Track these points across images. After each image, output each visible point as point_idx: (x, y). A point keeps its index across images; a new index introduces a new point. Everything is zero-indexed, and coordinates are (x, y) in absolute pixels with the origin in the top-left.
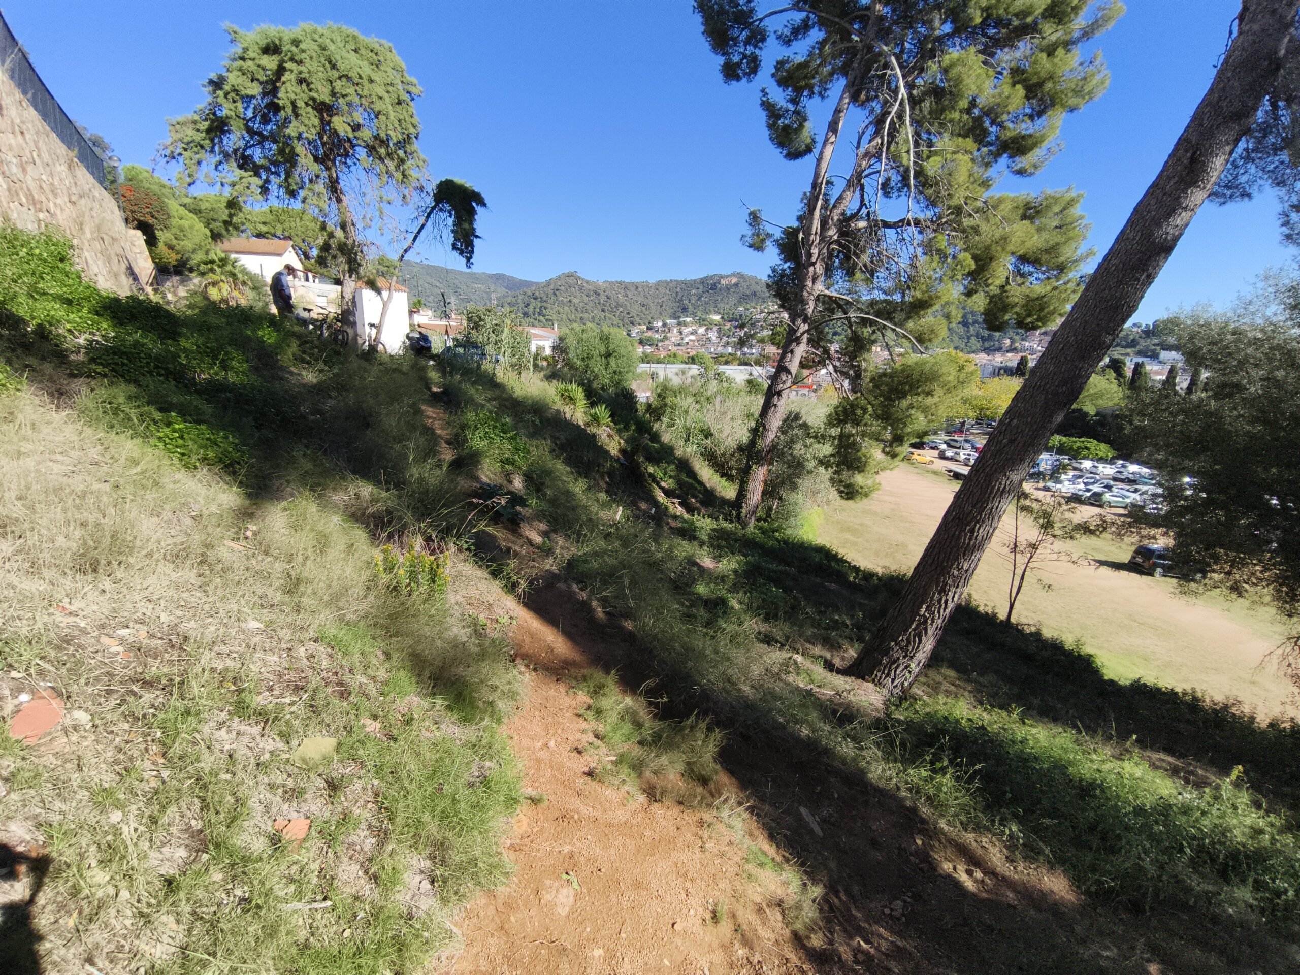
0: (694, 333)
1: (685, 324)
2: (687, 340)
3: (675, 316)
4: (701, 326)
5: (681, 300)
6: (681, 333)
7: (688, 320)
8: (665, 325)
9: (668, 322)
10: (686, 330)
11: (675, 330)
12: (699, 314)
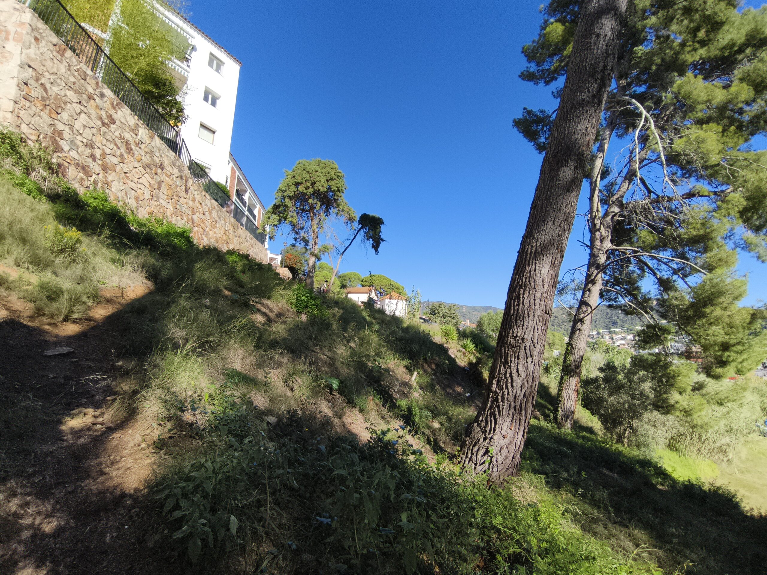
0: (623, 339)
1: (615, 333)
2: (618, 343)
3: (607, 328)
4: (629, 334)
5: (611, 317)
6: (612, 339)
7: (617, 330)
8: (598, 333)
9: (601, 331)
10: (616, 337)
11: (607, 337)
12: (627, 326)
